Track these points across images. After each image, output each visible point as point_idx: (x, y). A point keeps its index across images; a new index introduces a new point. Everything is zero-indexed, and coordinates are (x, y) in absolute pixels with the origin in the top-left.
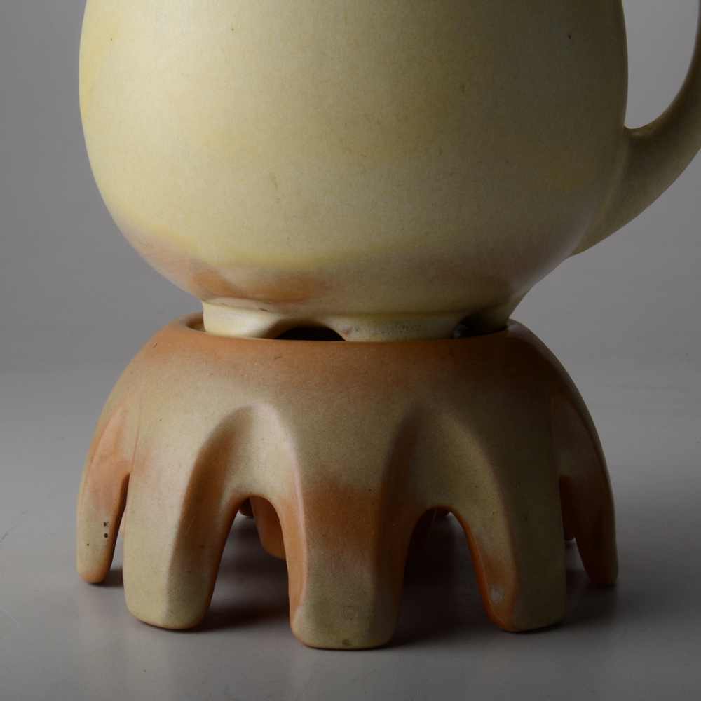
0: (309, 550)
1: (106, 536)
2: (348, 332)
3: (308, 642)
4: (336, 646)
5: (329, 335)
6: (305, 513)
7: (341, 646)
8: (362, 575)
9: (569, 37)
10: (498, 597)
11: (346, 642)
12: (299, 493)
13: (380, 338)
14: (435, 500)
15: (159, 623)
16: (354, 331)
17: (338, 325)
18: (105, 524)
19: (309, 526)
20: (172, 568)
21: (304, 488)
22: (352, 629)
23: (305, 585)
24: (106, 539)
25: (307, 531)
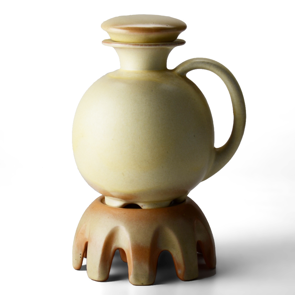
0: (133, 262)
1: (81, 257)
2: (142, 206)
3: (133, 284)
4: (140, 285)
5: (138, 207)
6: (132, 253)
7: (141, 285)
8: (146, 267)
9: (194, 136)
10: (180, 272)
11: (142, 284)
12: (130, 248)
13: (150, 208)
14: (164, 248)
15: (97, 280)
16: (144, 206)
17: (140, 204)
18: (80, 254)
19: (133, 256)
20: (99, 266)
21: (132, 247)
22: (144, 281)
23: (132, 270)
24: (81, 258)
25: (133, 257)
